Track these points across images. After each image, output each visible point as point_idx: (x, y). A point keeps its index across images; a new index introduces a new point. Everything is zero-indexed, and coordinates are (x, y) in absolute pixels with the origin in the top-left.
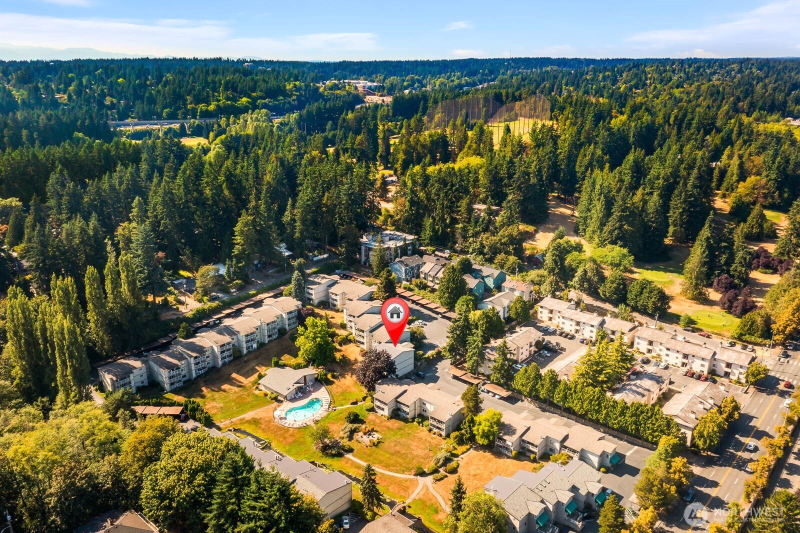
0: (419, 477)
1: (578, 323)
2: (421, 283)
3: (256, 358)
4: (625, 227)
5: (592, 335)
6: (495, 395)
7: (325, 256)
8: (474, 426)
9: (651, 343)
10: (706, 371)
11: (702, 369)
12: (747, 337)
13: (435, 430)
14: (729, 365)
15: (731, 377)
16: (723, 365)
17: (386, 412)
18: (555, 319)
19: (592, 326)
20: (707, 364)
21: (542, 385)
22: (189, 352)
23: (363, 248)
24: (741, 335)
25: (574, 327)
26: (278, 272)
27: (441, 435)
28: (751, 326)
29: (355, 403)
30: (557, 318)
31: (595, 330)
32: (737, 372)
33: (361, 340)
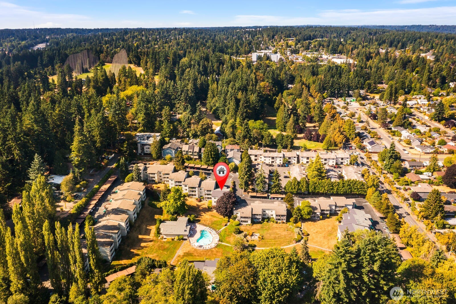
0: (298, 243)
1: (273, 158)
2: (188, 157)
3: (142, 222)
4: (248, 111)
5: (280, 162)
6: (278, 198)
7: (113, 155)
8: (301, 211)
9: (308, 158)
10: (334, 164)
11: (333, 163)
12: (330, 148)
13: (279, 221)
14: (342, 159)
15: (344, 164)
16: (340, 160)
17: (249, 222)
18: (259, 159)
19: (280, 157)
20: (335, 161)
21: (302, 186)
22: (111, 231)
23: (139, 145)
24: (328, 147)
25: (271, 160)
26: (96, 171)
27: (284, 223)
28: (330, 142)
29: (226, 225)
30: (259, 158)
31: (282, 159)
32: (346, 161)
33: (194, 193)
